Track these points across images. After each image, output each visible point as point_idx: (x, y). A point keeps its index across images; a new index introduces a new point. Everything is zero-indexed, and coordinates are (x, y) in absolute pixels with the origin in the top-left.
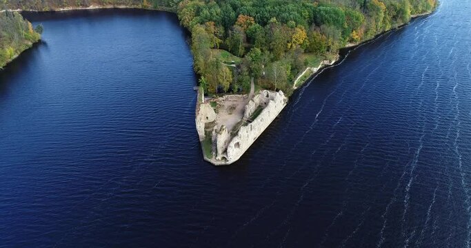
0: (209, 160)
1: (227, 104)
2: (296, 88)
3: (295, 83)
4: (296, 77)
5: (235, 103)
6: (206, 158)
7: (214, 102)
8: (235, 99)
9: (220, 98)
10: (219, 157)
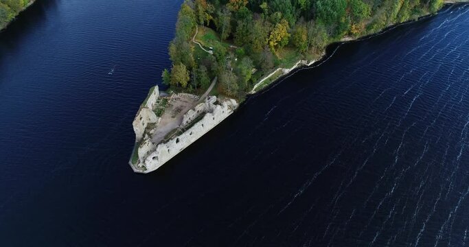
0: (132, 165)
1: (177, 104)
2: (255, 92)
3: (256, 87)
4: (258, 80)
5: (184, 104)
6: (130, 163)
7: (166, 100)
8: (186, 100)
9: (174, 96)
10: (140, 165)
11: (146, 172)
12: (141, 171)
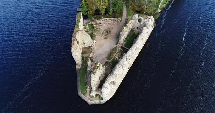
0: (83, 96)
1: (103, 27)
3: (159, 6)
5: (110, 26)
6: (80, 93)
7: (92, 25)
8: (110, 22)
9: (98, 21)
10: (93, 94)
11: (103, 101)
12: (97, 102)
